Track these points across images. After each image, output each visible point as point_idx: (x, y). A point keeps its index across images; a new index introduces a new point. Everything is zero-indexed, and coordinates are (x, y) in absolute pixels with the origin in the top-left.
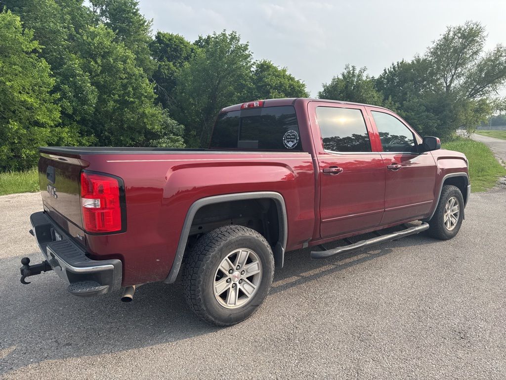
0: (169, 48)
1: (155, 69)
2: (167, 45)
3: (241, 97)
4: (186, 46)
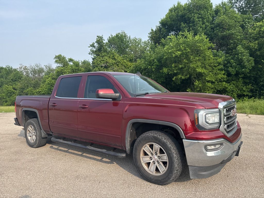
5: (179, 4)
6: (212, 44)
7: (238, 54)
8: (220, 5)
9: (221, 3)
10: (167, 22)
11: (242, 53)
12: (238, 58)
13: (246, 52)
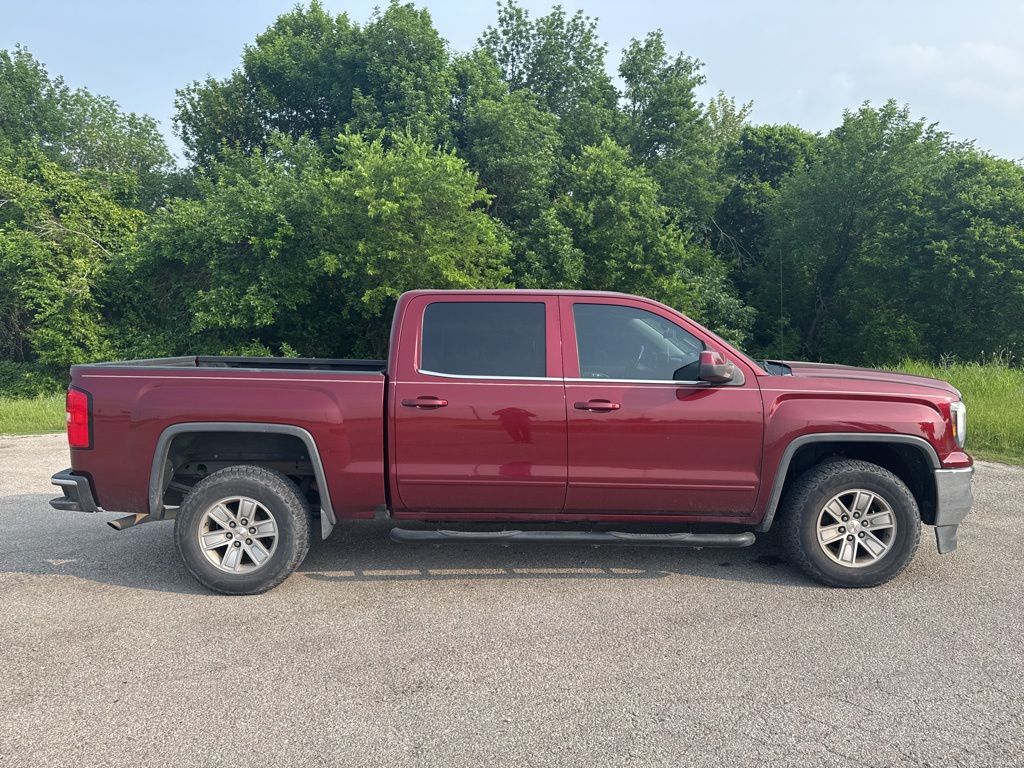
0: (763, 155)
1: (718, 203)
2: (760, 150)
3: (895, 239)
4: (802, 145)
5: (315, 8)
6: (484, 191)
7: (545, 236)
8: (467, 57)
9: (472, 53)
10: (281, 68)
11: (556, 233)
12: (547, 247)
13: (566, 234)
